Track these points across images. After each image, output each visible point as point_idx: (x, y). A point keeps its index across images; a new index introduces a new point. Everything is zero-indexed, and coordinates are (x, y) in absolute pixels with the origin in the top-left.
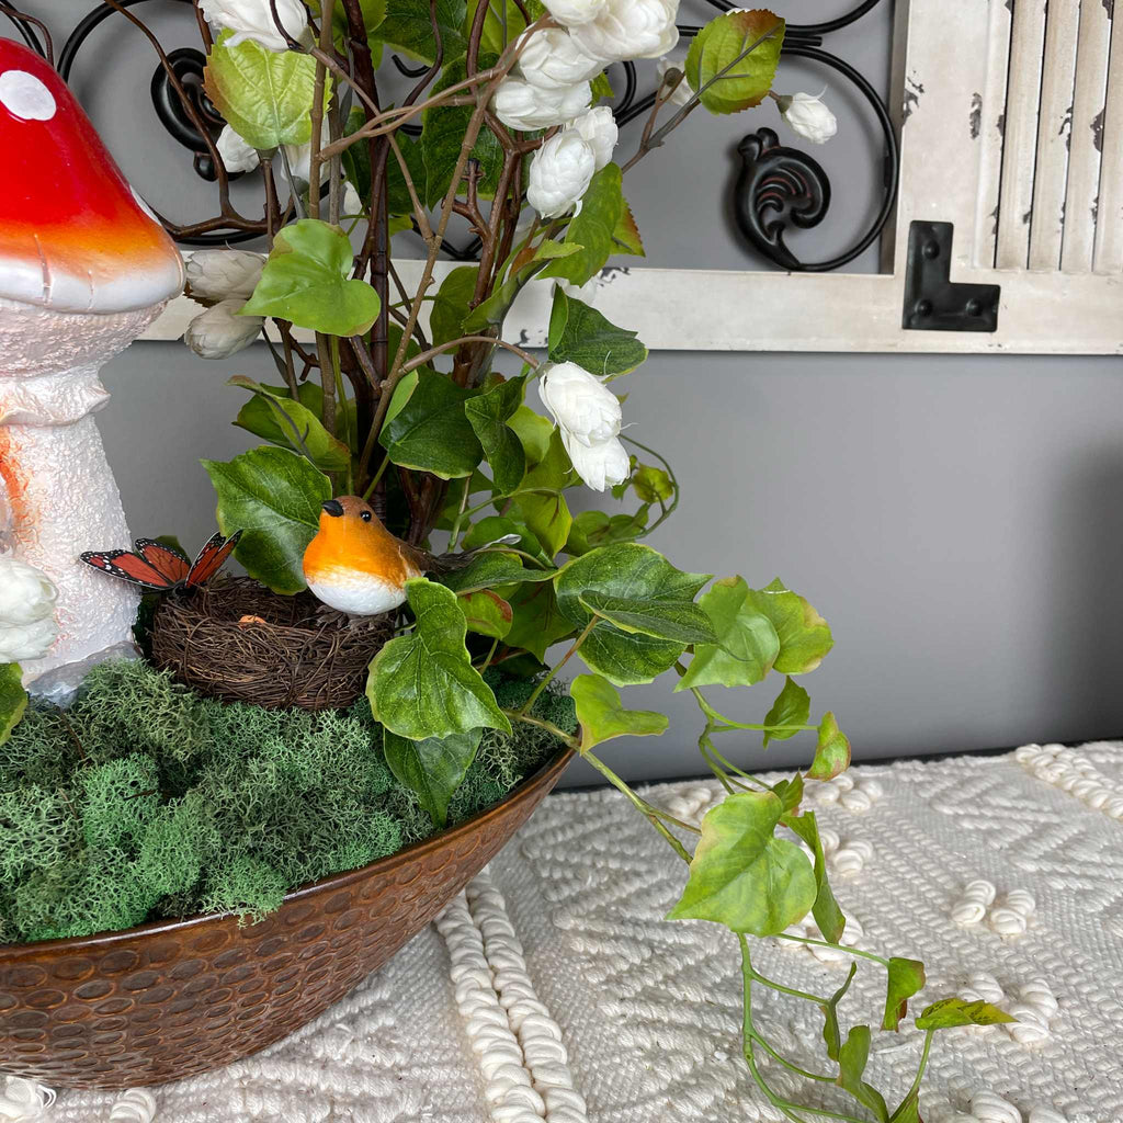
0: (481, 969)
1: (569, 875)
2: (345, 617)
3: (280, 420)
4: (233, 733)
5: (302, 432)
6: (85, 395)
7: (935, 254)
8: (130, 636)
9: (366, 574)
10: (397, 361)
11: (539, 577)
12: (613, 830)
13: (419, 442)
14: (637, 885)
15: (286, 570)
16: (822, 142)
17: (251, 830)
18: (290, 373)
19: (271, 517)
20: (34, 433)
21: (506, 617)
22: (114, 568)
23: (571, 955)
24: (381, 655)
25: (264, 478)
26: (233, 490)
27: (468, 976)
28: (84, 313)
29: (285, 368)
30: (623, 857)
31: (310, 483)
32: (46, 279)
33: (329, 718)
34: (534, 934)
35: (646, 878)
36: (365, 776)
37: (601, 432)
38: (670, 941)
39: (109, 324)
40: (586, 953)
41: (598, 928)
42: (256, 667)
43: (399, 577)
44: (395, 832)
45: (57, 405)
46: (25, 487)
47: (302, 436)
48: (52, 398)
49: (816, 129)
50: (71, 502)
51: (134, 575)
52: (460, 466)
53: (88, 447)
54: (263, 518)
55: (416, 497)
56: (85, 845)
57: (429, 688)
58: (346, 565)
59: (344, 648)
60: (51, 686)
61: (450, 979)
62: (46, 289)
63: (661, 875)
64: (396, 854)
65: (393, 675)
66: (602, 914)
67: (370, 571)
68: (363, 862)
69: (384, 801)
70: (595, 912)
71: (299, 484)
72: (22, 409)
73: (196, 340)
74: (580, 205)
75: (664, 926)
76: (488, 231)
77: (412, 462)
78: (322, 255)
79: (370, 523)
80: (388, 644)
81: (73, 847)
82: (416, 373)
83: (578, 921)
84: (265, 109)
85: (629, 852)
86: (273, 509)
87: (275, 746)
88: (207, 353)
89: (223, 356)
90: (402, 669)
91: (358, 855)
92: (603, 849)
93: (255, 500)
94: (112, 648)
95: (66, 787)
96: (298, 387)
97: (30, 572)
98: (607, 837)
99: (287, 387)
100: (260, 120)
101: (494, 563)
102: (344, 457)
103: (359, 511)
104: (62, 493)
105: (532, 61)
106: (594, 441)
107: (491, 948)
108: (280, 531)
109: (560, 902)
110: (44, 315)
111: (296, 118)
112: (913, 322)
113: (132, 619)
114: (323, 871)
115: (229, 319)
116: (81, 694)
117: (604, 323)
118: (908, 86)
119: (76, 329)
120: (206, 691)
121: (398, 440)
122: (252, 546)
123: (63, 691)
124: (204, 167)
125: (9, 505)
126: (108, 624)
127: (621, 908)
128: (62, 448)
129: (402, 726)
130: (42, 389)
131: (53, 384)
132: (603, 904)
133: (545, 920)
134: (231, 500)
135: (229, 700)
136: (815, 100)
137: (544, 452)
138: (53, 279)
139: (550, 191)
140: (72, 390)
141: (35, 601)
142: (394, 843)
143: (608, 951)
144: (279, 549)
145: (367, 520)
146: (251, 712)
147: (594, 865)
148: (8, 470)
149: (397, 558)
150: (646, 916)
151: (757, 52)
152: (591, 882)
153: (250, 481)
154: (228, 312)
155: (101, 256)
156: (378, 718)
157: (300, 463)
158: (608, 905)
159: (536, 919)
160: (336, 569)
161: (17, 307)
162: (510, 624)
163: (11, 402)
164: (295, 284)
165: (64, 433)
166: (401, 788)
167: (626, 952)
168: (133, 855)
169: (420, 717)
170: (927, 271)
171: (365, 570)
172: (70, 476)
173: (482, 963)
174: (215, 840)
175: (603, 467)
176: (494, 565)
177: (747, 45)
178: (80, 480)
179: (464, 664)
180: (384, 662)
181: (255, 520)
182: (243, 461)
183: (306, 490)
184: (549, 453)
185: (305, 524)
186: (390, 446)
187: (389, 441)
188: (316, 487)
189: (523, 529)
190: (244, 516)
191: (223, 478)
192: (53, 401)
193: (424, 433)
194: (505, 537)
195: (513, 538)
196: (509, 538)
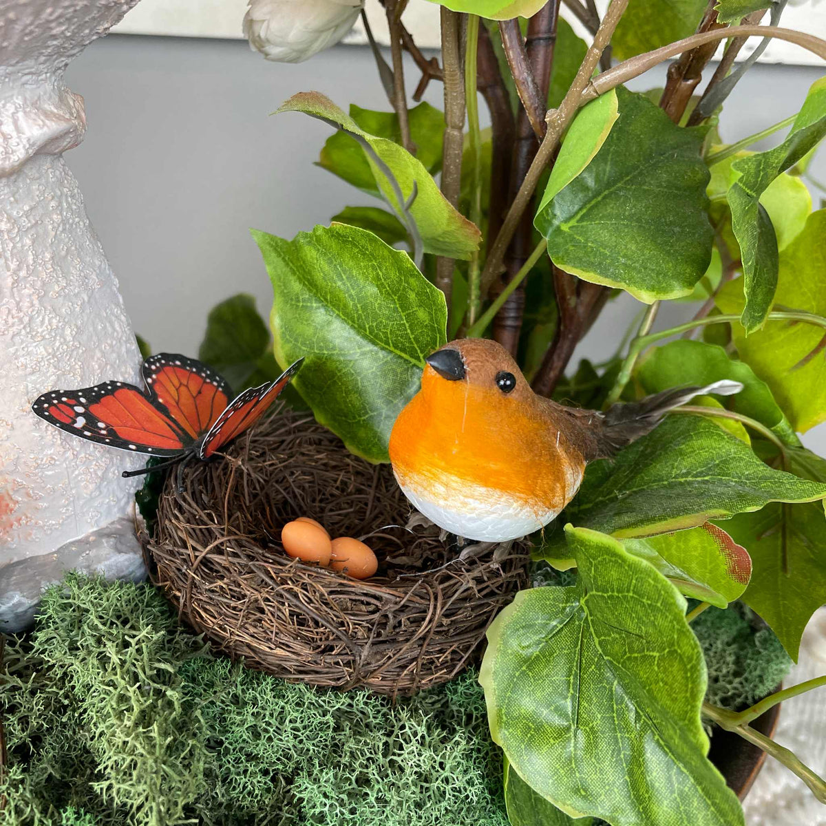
5: (407, 193)
9: (498, 493)
10: (583, 74)
13: (604, 227)
15: (367, 425)
18: (398, 87)
19: (347, 339)
25: (339, 276)
26: (296, 286)
29: (392, 80)
31: (412, 296)
43: (553, 490)
47: (406, 199)
50: (19, 310)
52: (673, 277)
53: (47, 215)
57: (598, 720)
58: (462, 475)
59: (449, 612)
65: (530, 661)
67: (505, 488)
71: (396, 293)
77: (589, 266)
79: (514, 395)
80: (521, 596)
86: (353, 327)
88: (275, 51)
93: (325, 307)
96: (409, 112)
99: (391, 110)
101: (705, 442)
102: (473, 241)
103: (494, 373)
108: (363, 363)
121: (567, 220)
122: (319, 378)
126: (92, 499)
144: (360, 393)
145: (506, 389)
149: (554, 457)
153: (318, 276)
157: (396, 260)
160: (444, 478)
162: (743, 588)
171: (496, 485)
172: (13, 266)
181: (324, 340)
182: (309, 243)
183: (404, 305)
184: (798, 242)
185: (400, 357)
186: (550, 231)
187: (550, 223)
188: (421, 304)
189: (742, 368)
190: (309, 331)
191: (282, 264)
193: (610, 210)
194: (716, 385)
195: (729, 387)
196: (721, 387)
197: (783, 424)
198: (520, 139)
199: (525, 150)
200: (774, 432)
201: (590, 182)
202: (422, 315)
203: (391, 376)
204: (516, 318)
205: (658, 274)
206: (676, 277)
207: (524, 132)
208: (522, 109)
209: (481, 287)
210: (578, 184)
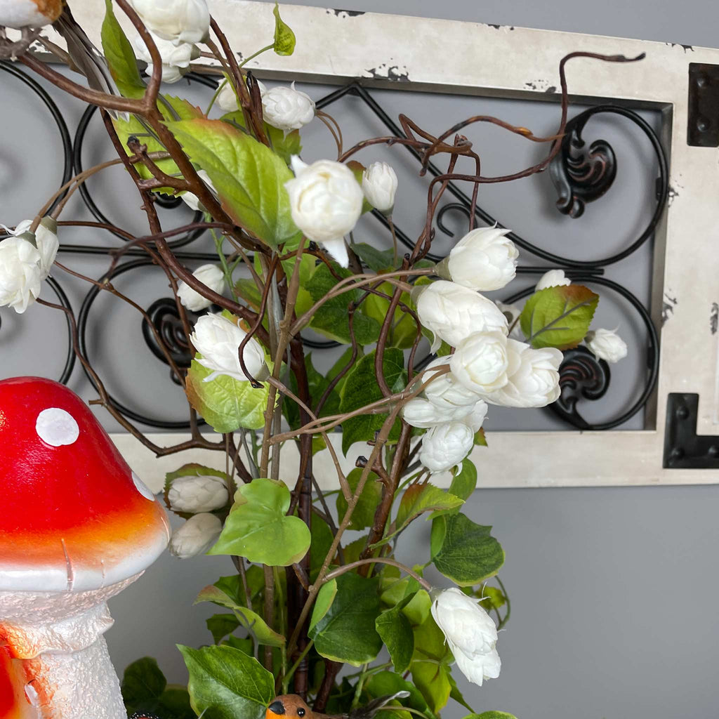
6: (97, 625)
7: (686, 416)
10: (321, 574)
13: (337, 633)
16: (616, 361)
18: (241, 563)
19: (229, 695)
20: (59, 659)
25: (224, 667)
26: (201, 671)
28: (96, 588)
29: (237, 559)
31: (258, 674)
32: (70, 576)
37: (482, 650)
45: (76, 638)
46: (51, 698)
47: (250, 624)
48: (72, 635)
49: (612, 354)
50: (85, 704)
52: (367, 653)
53: (98, 659)
62: (70, 584)
71: (250, 673)
72: (50, 649)
73: (175, 549)
74: (460, 465)
76: (390, 480)
77: (331, 653)
78: (268, 503)
79: (305, 717)
82: (335, 580)
84: (230, 404)
86: (230, 689)
93: (217, 680)
96: (246, 572)
100: (225, 410)
102: (281, 641)
103: (296, 710)
104: (78, 699)
105: (435, 391)
106: (475, 653)
108: (235, 706)
110: (67, 596)
111: (252, 409)
112: (671, 464)
115: (197, 531)
117: (469, 524)
118: (666, 300)
121: (321, 631)
124: (176, 377)
125: (39, 710)
128: (79, 666)
130: (64, 630)
131: (73, 623)
134: (200, 679)
136: (611, 333)
137: (424, 617)
138: (75, 574)
139: (441, 461)
140: (87, 625)
148: (39, 686)
151: (575, 313)
153: (213, 667)
154: (198, 527)
155: (111, 545)
157: (251, 661)
161: (47, 595)
163: (42, 643)
170: (680, 428)
172: (84, 685)
175: (481, 668)
177: (568, 308)
178: (91, 686)
181: (217, 696)
182: (209, 652)
183: (255, 678)
185: (253, 701)
186: (315, 637)
187: (315, 633)
188: (262, 678)
190: (208, 692)
191: (193, 660)
192: (73, 636)
193: (339, 625)
194: (398, 694)
195: (404, 694)
196: (400, 694)
197: (428, 710)
200: (425, 714)
201: (330, 613)
202: (263, 682)
203: (249, 711)
204: (305, 667)
205: (361, 653)
206: (369, 653)
209: (287, 657)
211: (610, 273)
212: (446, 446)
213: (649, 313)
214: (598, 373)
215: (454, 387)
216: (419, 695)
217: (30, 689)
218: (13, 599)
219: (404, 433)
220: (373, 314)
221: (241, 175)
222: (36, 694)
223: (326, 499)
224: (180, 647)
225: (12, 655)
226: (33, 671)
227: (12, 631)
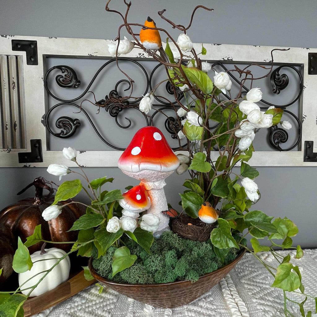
0: (228, 290)
1: (242, 271)
2: (205, 224)
3: (192, 186)
4: (188, 245)
5: (196, 188)
6: (163, 184)
7: (309, 148)
8: (168, 225)
10: (214, 176)
11: (241, 217)
12: (249, 261)
14: (255, 274)
15: (194, 214)
16: (289, 129)
17: (193, 265)
19: (192, 204)
20: (155, 191)
21: (235, 225)
22: (167, 214)
23: (244, 288)
24: (213, 231)
25: (190, 197)
26: (185, 199)
27: (226, 291)
28: (165, 172)
29: (192, 176)
30: (252, 268)
31: (199, 199)
32: (161, 168)
33: (204, 243)
34: (236, 283)
35: (257, 272)
36: (211, 255)
38: (264, 287)
39: (168, 173)
40: (248, 288)
41: (249, 283)
42: (192, 233)
43: (216, 217)
44: (216, 266)
46: (153, 200)
49: (288, 127)
50: (160, 202)
51: (170, 215)
54: (190, 204)
55: (215, 199)
56: (166, 266)
57: (223, 239)
59: (207, 230)
60: (156, 235)
61: (222, 291)
63: (260, 272)
64: (217, 270)
65: (215, 236)
66: (249, 279)
67: (211, 216)
68: (212, 271)
69: (214, 259)
70: (248, 279)
71: (197, 198)
72: (154, 187)
74: (248, 148)
75: (262, 283)
76: (230, 153)
77: (216, 195)
78: (201, 158)
79: (211, 207)
80: (214, 229)
81: (164, 266)
82: (217, 178)
83: (245, 281)
84: (193, 134)
85: (253, 267)
87: (196, 248)
88: (179, 174)
89: (182, 174)
90: (217, 234)
91: (211, 270)
92: (247, 265)
93: (189, 201)
94: (166, 228)
95: (161, 255)
96: (194, 179)
97: (157, 217)
98: (248, 263)
99: (192, 179)
100: (192, 136)
102: (203, 193)
105: (243, 127)
106: (252, 192)
107: (229, 286)
108: (193, 207)
109: (241, 276)
110: (160, 173)
111: (198, 135)
112: (306, 160)
113: (168, 222)
114: (204, 273)
116: (162, 236)
117: (250, 167)
118: (303, 116)
119: (164, 174)
120: (183, 237)
121: (214, 190)
122: (188, 209)
123: (158, 236)
124: (173, 137)
125: (151, 202)
126: (165, 224)
127: (253, 279)
128: (159, 193)
129: (217, 246)
130: (157, 184)
132: (249, 277)
133: (238, 280)
134: (185, 201)
135: (187, 239)
136: (287, 122)
137: (238, 191)
139: (243, 147)
140: (161, 184)
141: (158, 222)
142: (216, 268)
143: (252, 288)
144: (193, 210)
145: (210, 206)
146: (191, 241)
147: (246, 269)
148: (151, 197)
149: (215, 213)
150: (258, 281)
151: (277, 115)
152: (246, 273)
153: (188, 198)
154: (183, 167)
155: (169, 162)
156: (213, 244)
157: (197, 195)
158: (250, 278)
159: (237, 280)
161: (156, 172)
162: (236, 226)
163: (152, 186)
164: (197, 164)
165: (159, 191)
166: (217, 257)
167: (255, 288)
168: (174, 268)
169: (221, 244)
170: (308, 150)
172: (160, 198)
173: (228, 288)
174: (188, 267)
175: (254, 197)
176: (231, 214)
177: (275, 114)
179: (230, 235)
180: (213, 233)
182: (187, 194)
183: (198, 200)
184: (239, 191)
185: (197, 206)
186: (212, 191)
189: (235, 206)
190: (187, 204)
191: (183, 197)
192: (158, 186)
193: (218, 189)
194: (232, 208)
195: (234, 208)
197: (240, 211)
198: (207, 182)
199: (208, 183)
201: (216, 186)
202: (200, 201)
203: (196, 208)
205: (224, 195)
206: (226, 195)
207: (208, 181)
208: (207, 178)
210: (215, 187)
211: (287, 109)
212: (245, 143)
213: (299, 119)
214: (285, 135)
215: (248, 126)
216: (238, 208)
217: (149, 197)
218: (149, 172)
219: (234, 141)
220: (225, 116)
221: (200, 79)
222: (150, 199)
223: (213, 163)
224: (180, 194)
225: (145, 189)
226: (149, 194)
227: (145, 184)
